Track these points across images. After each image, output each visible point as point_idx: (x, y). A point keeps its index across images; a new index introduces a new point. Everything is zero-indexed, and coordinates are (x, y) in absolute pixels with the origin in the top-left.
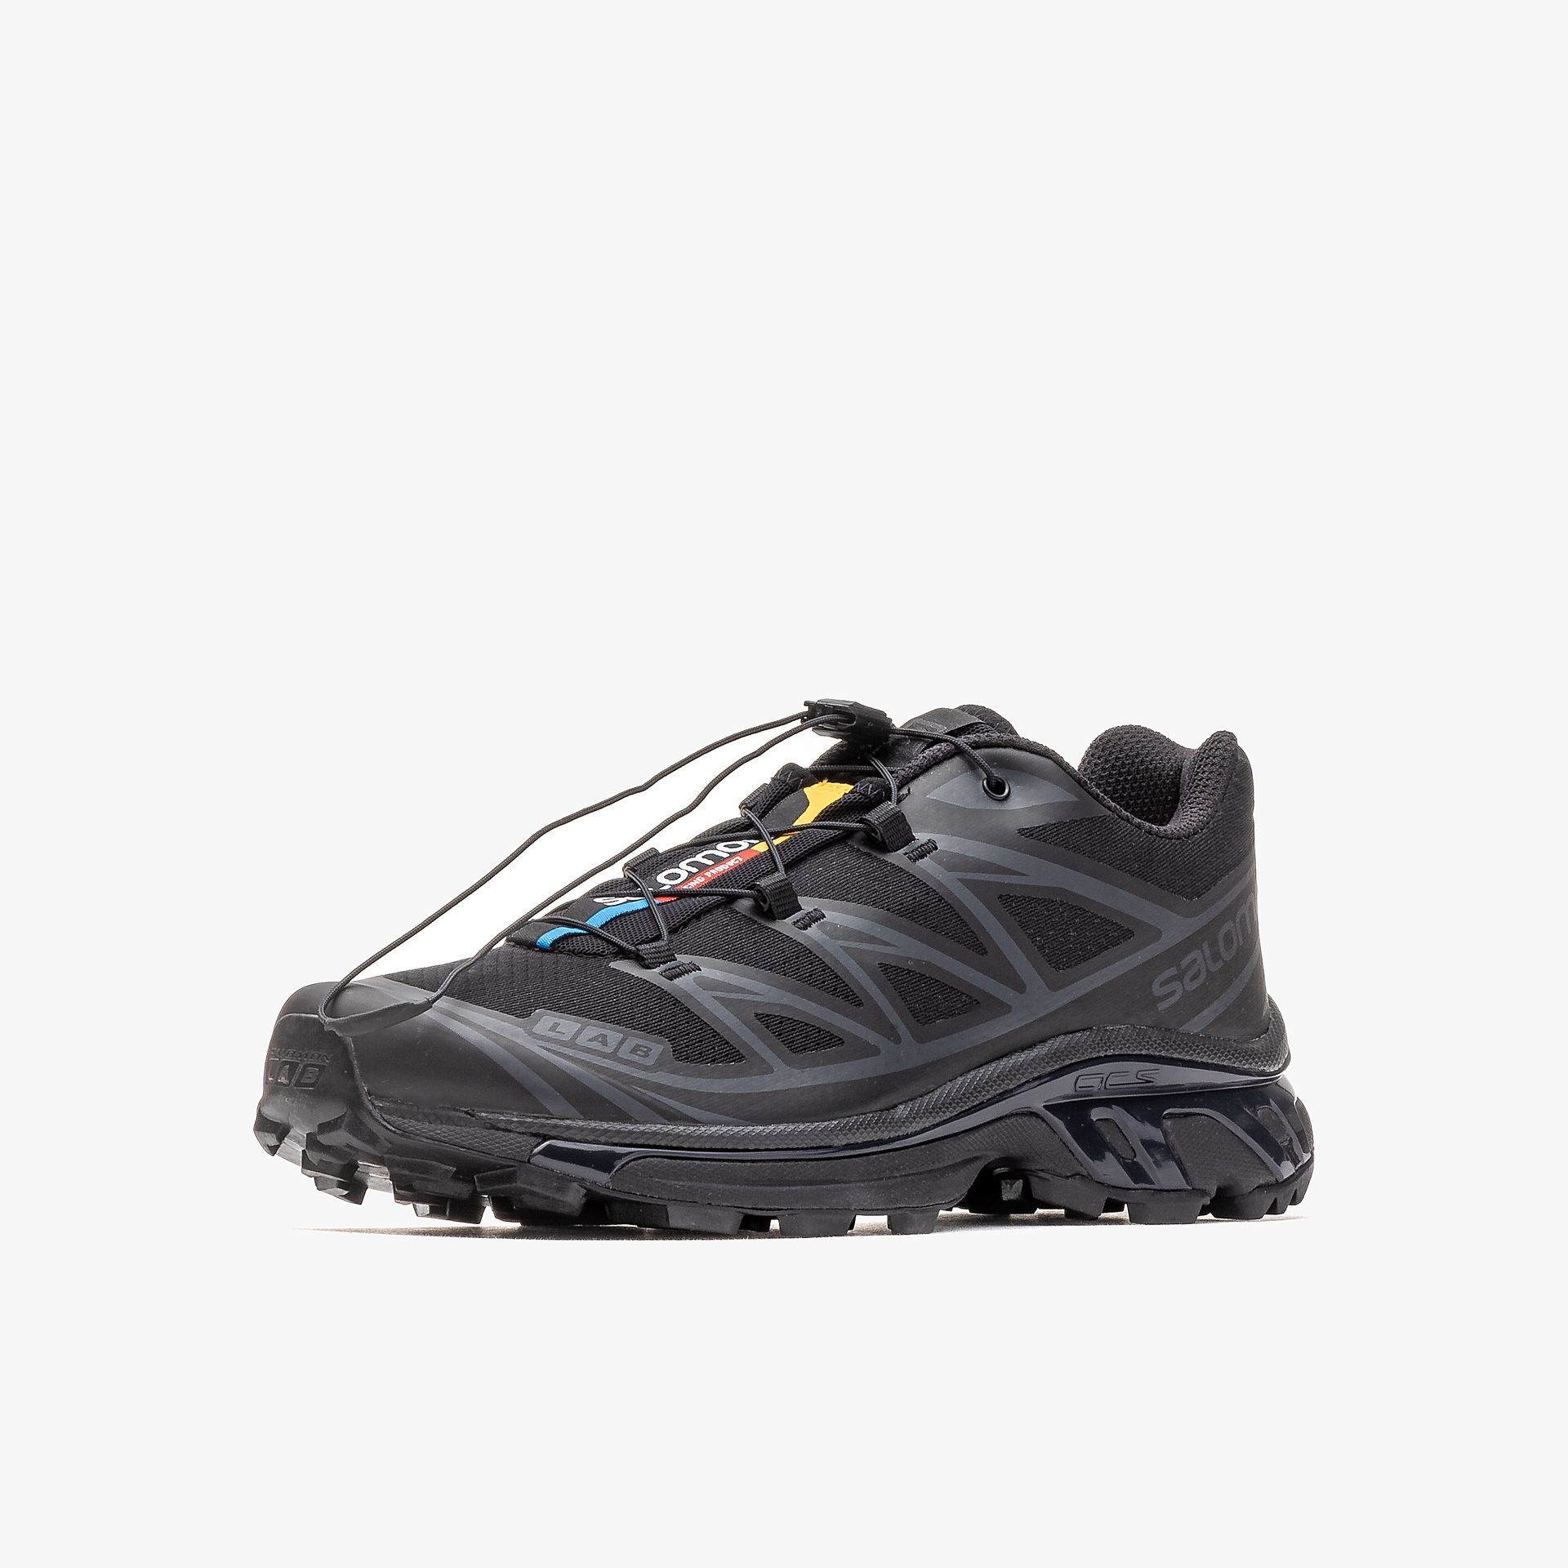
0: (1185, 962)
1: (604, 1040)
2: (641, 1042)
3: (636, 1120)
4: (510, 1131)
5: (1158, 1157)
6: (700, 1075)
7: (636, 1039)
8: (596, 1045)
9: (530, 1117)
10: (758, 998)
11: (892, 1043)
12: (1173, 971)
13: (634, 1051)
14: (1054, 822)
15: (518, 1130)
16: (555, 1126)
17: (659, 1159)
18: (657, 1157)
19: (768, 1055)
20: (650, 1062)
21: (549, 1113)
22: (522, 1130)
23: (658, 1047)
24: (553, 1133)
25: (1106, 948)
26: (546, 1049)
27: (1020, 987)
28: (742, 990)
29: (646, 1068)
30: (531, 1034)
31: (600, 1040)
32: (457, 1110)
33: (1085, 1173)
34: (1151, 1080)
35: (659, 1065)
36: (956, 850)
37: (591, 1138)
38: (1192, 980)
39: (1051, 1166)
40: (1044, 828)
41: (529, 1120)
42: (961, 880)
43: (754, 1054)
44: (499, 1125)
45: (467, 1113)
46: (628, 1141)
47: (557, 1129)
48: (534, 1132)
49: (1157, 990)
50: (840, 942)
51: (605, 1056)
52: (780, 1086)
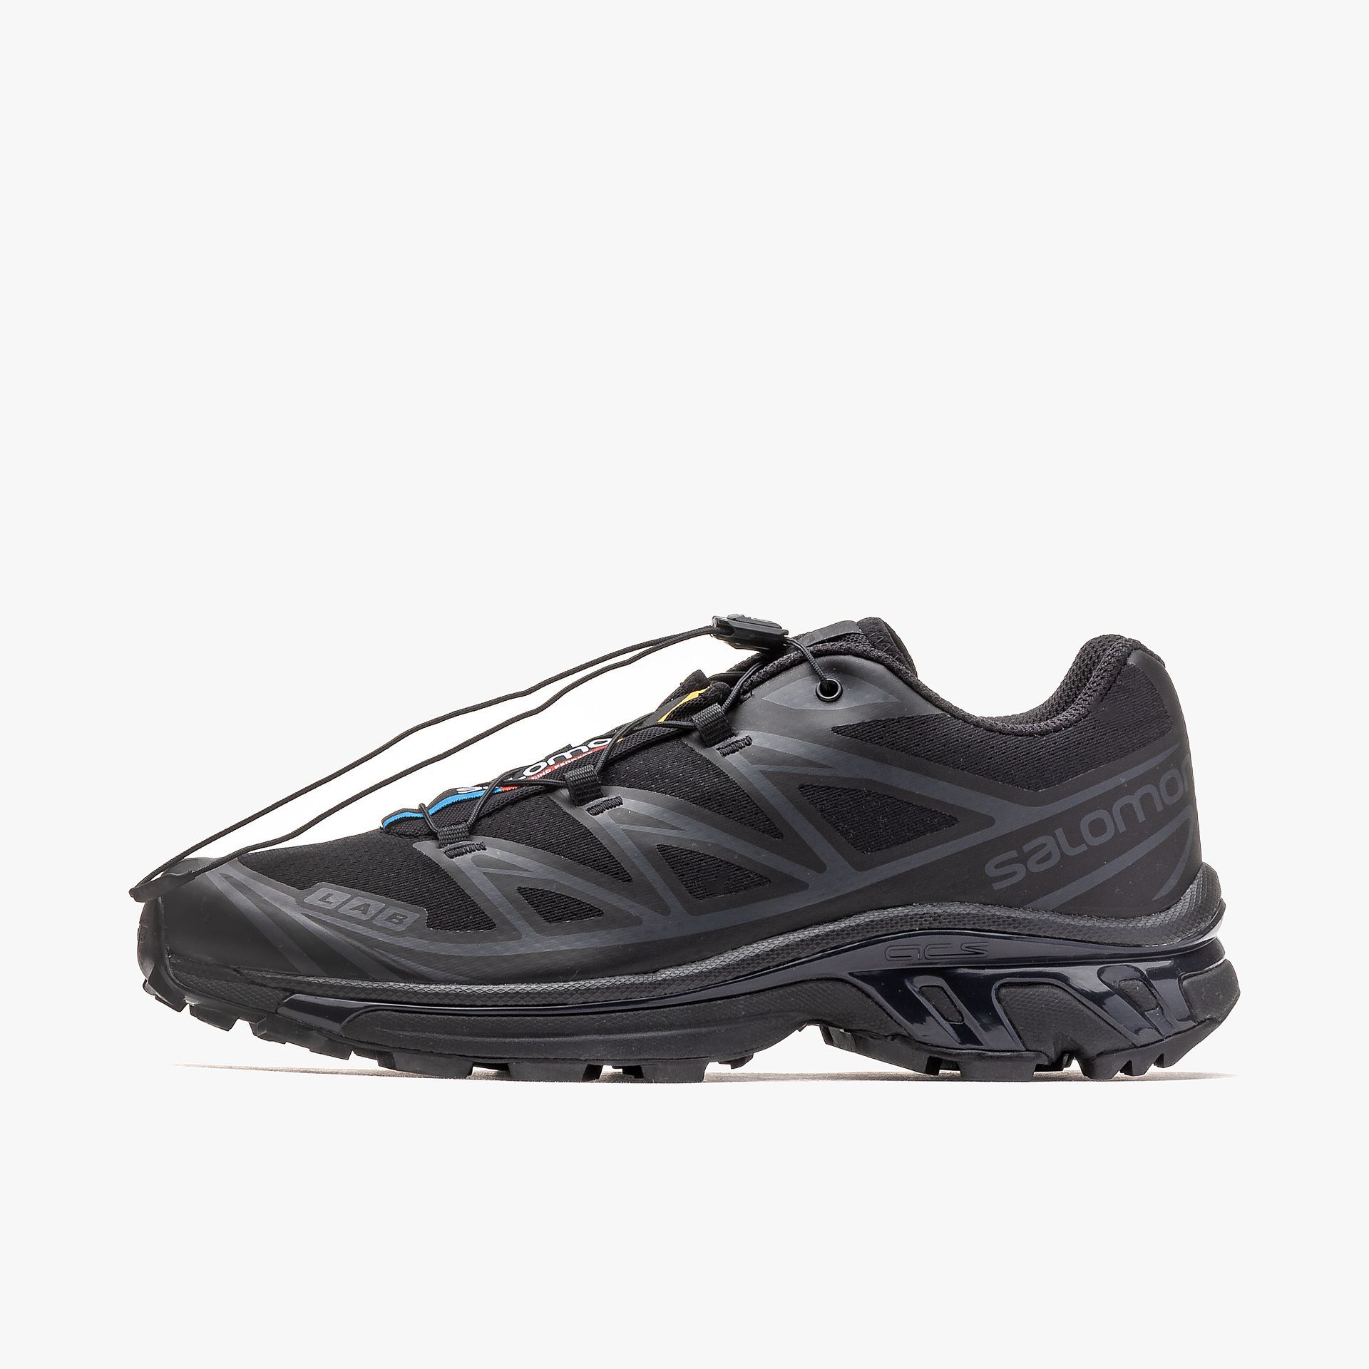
0: (1027, 847)
1: (364, 909)
2: (399, 911)
3: (373, 979)
4: (265, 986)
5: (985, 1021)
6: (447, 940)
7: (397, 908)
8: (356, 914)
9: (281, 974)
10: (525, 875)
11: (660, 915)
12: (1014, 854)
13: (390, 919)
14: (868, 721)
15: (271, 985)
16: (299, 982)
17: (388, 1012)
18: (387, 1010)
19: (520, 923)
20: (400, 928)
21: (297, 971)
22: (273, 984)
23: (414, 915)
24: (298, 988)
25: (923, 833)
26: (306, 915)
27: (820, 867)
28: (514, 867)
29: (396, 934)
30: (301, 904)
31: (362, 909)
32: (228, 968)
33: (905, 1033)
34: (981, 951)
35: (411, 930)
36: (767, 745)
37: (330, 993)
38: (1038, 862)
39: (865, 1026)
40: (858, 725)
41: (279, 976)
42: (764, 773)
43: (507, 922)
44: (256, 981)
45: (235, 970)
46: (363, 996)
47: (301, 985)
48: (283, 987)
49: (990, 870)
50: (624, 827)
51: (360, 922)
52: (522, 951)
